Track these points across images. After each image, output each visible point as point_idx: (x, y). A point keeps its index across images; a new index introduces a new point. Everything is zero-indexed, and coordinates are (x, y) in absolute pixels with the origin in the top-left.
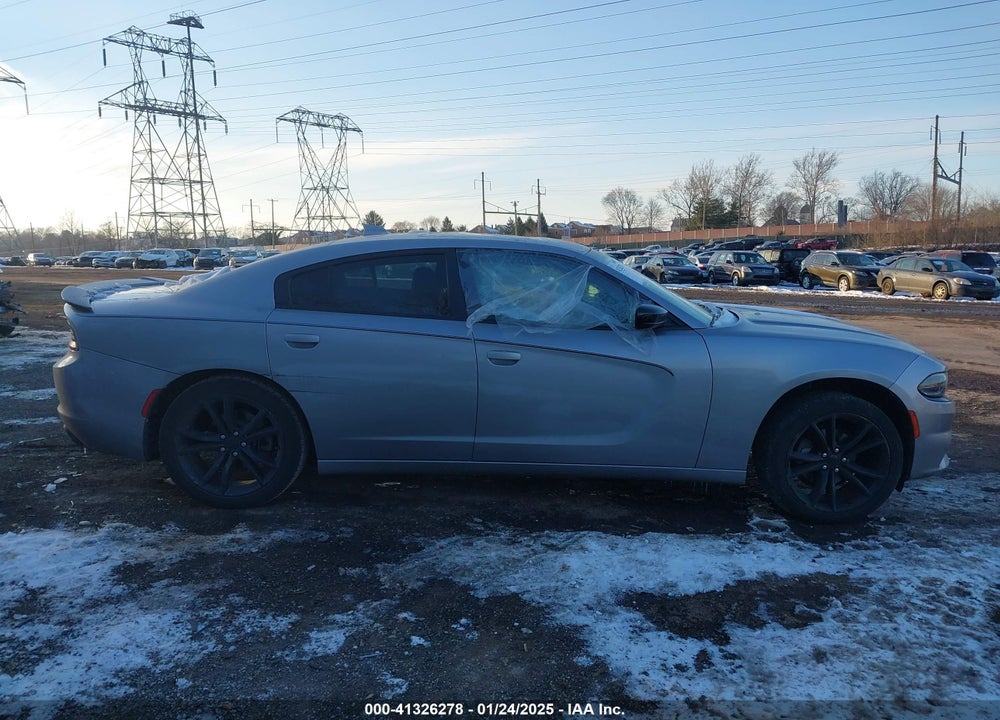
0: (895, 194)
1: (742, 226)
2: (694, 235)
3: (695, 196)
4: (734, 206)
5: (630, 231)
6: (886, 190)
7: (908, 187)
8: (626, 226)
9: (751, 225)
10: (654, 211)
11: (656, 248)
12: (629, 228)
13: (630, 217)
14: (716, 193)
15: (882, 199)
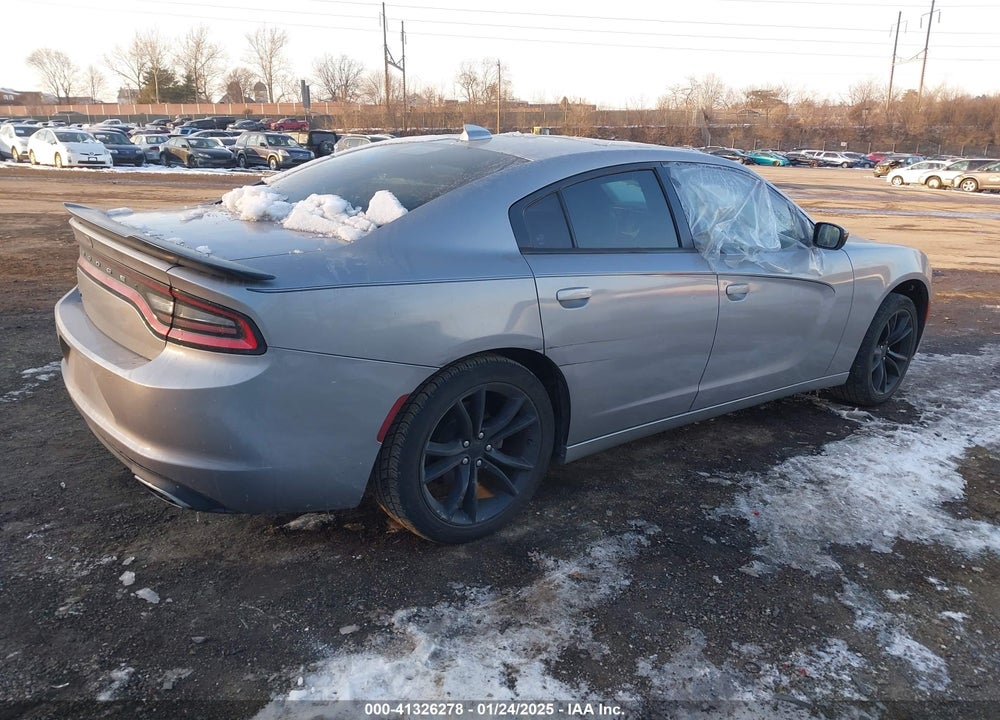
0: (344, 76)
1: (201, 102)
2: (149, 109)
3: (143, 65)
4: (188, 78)
5: (68, 101)
6: (336, 72)
7: (355, 71)
8: (62, 95)
9: (208, 101)
10: (95, 80)
11: (116, 123)
12: (67, 97)
13: (66, 84)
14: (167, 63)
15: (333, 80)
